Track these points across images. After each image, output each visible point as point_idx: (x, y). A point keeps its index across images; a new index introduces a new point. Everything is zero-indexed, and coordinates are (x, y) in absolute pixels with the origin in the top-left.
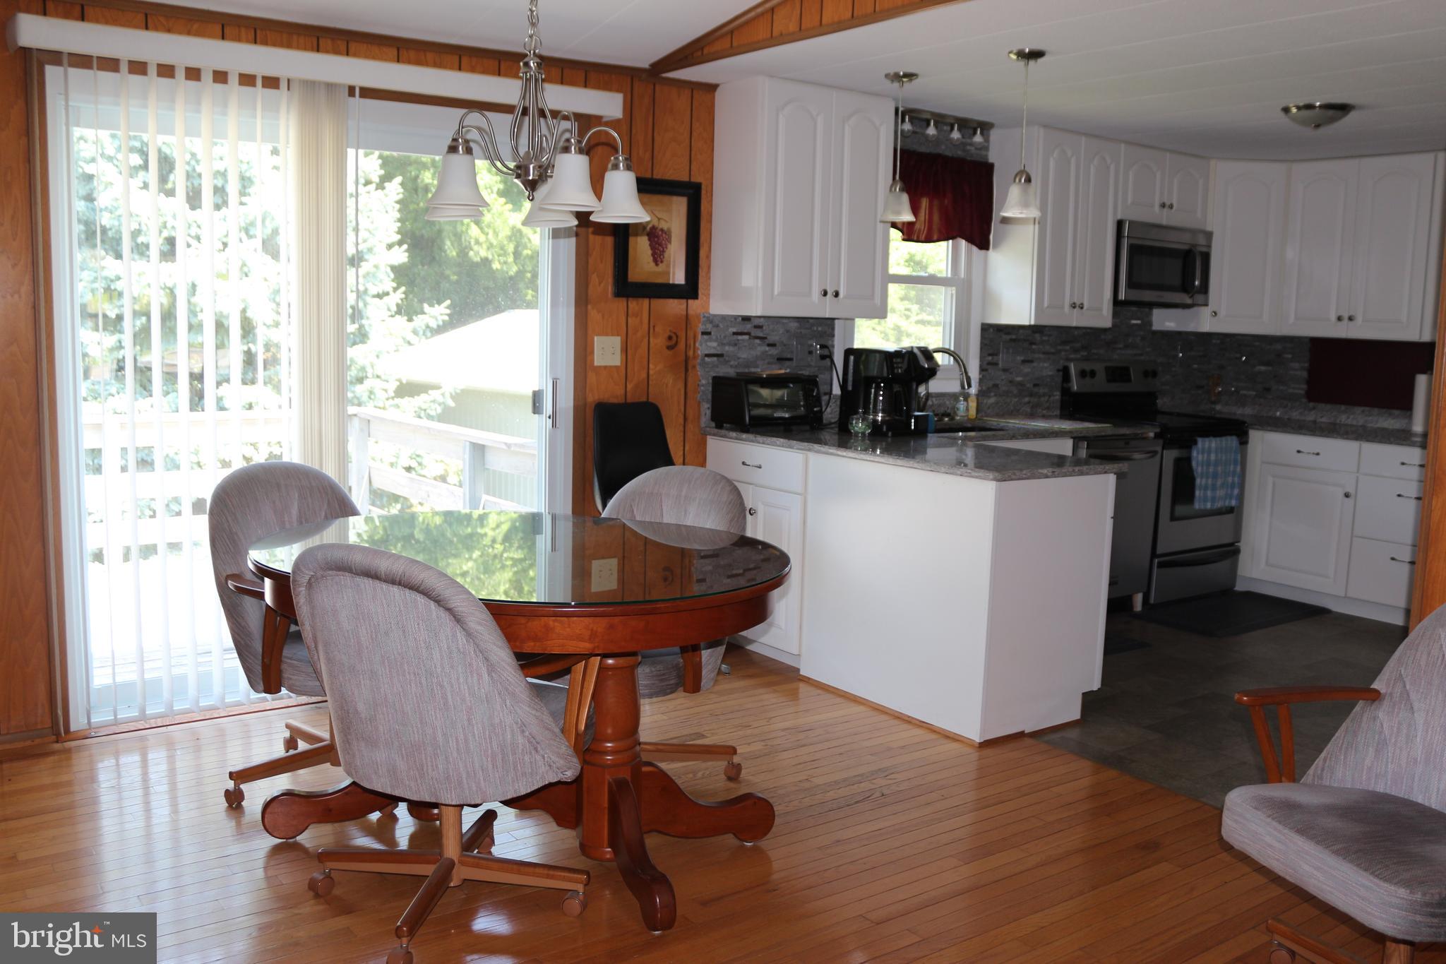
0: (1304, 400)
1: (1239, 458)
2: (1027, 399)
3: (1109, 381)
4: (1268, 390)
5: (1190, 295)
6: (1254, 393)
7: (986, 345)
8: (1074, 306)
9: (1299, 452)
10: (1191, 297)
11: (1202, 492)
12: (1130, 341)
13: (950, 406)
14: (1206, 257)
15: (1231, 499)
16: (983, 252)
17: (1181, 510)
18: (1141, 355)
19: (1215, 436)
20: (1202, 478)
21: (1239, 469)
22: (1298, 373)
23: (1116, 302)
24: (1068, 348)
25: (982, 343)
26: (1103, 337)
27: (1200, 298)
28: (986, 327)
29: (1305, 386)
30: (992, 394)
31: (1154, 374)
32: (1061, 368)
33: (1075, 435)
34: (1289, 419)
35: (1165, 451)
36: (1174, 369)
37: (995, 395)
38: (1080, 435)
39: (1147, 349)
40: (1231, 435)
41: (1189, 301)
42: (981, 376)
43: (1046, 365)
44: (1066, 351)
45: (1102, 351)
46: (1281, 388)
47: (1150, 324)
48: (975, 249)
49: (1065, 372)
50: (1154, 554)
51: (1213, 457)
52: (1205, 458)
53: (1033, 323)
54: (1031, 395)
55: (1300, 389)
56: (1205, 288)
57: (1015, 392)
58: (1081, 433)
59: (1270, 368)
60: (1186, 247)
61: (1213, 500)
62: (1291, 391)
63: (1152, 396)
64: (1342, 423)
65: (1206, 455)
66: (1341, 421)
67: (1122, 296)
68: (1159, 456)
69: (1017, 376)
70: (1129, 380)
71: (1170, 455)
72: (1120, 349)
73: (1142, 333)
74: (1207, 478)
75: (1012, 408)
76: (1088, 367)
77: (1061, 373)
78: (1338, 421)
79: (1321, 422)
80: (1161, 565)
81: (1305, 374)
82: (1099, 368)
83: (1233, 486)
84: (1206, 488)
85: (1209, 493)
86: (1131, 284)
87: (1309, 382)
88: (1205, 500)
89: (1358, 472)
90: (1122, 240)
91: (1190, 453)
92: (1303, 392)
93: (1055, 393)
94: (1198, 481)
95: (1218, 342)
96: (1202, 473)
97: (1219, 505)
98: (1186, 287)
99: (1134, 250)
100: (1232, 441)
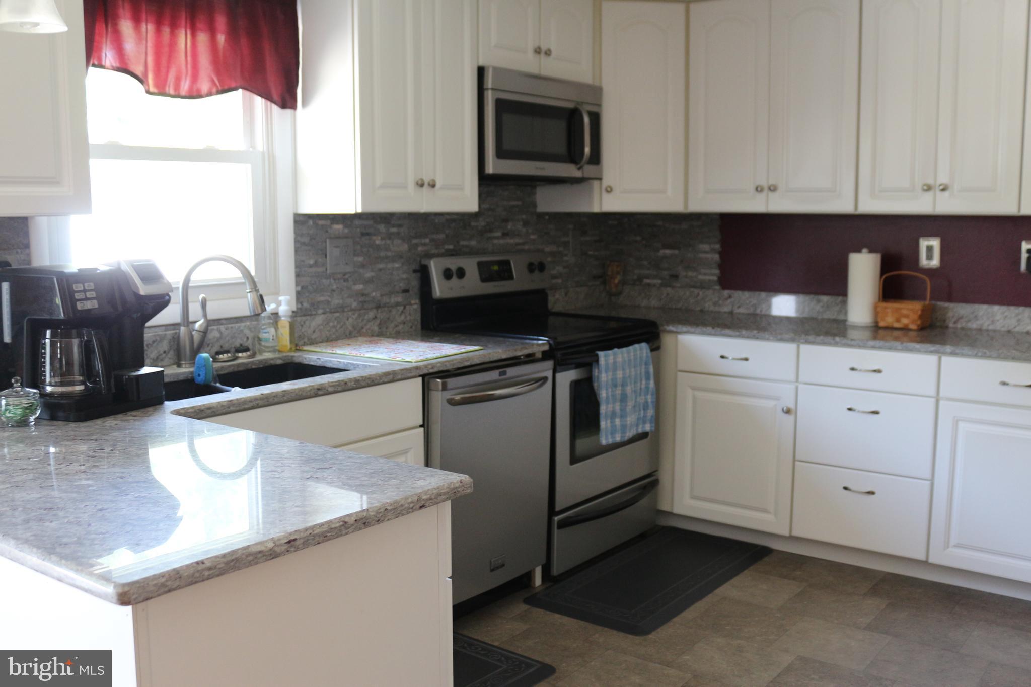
0: (718, 287)
1: (651, 370)
2: (371, 314)
3: (484, 280)
4: (675, 277)
5: (579, 166)
6: (660, 281)
7: (304, 244)
8: (421, 185)
9: (722, 357)
10: (579, 169)
11: (609, 421)
12: (509, 227)
13: (250, 335)
14: (596, 119)
15: (644, 422)
16: (288, 112)
17: (583, 444)
18: (523, 244)
19: (620, 346)
20: (607, 403)
21: (652, 384)
22: (709, 256)
23: (484, 179)
24: (427, 240)
25: (296, 241)
26: (473, 224)
27: (589, 170)
28: (301, 219)
29: (717, 272)
30: (320, 311)
31: (541, 267)
32: (417, 268)
33: (425, 371)
34: (702, 311)
35: (558, 375)
36: (565, 258)
37: (324, 313)
38: (431, 371)
39: (532, 237)
40: (639, 342)
41: (578, 174)
42: (299, 288)
43: (397, 265)
44: (425, 244)
45: (473, 243)
46: (690, 274)
47: (535, 206)
48: (275, 108)
49: (424, 273)
50: (552, 511)
51: (620, 374)
52: (610, 378)
53: (360, 211)
54: (378, 307)
55: (711, 274)
56: (596, 158)
57: (354, 305)
58: (432, 368)
59: (676, 252)
60: (571, 105)
61: (624, 427)
62: (701, 277)
63: (540, 295)
64: (763, 313)
65: (610, 374)
66: (761, 311)
67: (490, 169)
68: (549, 383)
69: (355, 284)
70: (511, 277)
71: (566, 378)
72: (498, 238)
73: (524, 217)
74: (614, 402)
75: (350, 328)
76: (453, 263)
77: (419, 275)
78: (758, 311)
79: (739, 313)
80: (563, 525)
81: (717, 257)
82: (470, 265)
83: (646, 407)
84: (613, 415)
85: (618, 421)
86: (501, 153)
87: (721, 266)
88: (613, 433)
89: (797, 380)
90: (486, 92)
91: (590, 372)
92: (715, 278)
93: (413, 302)
94: (603, 409)
95: (615, 223)
96: (607, 397)
97: (630, 434)
98: (573, 155)
99: (502, 106)
100: (641, 350)
